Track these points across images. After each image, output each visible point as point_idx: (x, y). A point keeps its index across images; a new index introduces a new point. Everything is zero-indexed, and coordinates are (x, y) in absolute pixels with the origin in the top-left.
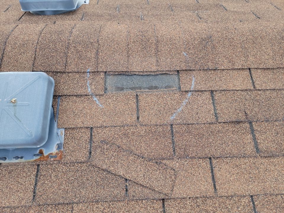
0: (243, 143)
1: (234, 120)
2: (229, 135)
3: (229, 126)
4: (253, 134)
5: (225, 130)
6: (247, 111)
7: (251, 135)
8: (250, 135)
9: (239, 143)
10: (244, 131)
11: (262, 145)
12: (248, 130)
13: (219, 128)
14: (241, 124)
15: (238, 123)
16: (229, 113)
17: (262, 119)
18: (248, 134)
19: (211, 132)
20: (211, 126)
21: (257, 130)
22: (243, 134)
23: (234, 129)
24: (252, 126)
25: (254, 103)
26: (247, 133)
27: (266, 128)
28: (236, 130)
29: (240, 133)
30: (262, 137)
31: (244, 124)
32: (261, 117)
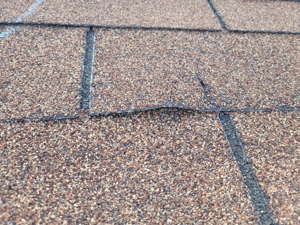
0: (199, 203)
1: (156, 103)
2: (130, 169)
3: (134, 129)
4: (239, 158)
5: (116, 146)
6: (206, 79)
7: (235, 163)
8: (227, 163)
9: (177, 205)
10: (200, 146)
11: (291, 207)
12: (218, 142)
13: (90, 136)
14: (188, 122)
15: (174, 119)
16: (142, 83)
17: (264, 104)
18: (219, 159)
19: (43, 157)
20: (53, 129)
21: (253, 142)
22: (199, 160)
23: (155, 142)
24: (233, 128)
25: (228, 60)
26: (216, 154)
27: (289, 134)
28: (168, 144)
29: (186, 158)
30: (280, 170)
31: (199, 119)
32: (261, 97)
